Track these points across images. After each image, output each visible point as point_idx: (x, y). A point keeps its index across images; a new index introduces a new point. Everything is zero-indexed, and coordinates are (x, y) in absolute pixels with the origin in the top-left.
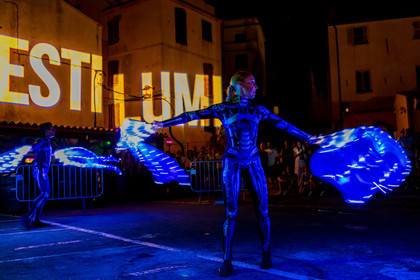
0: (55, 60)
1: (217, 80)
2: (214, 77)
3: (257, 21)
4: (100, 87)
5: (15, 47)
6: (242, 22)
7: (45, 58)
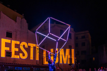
0: (26, 46)
1: (73, 50)
2: (72, 50)
3: (88, 32)
4: (38, 53)
5: (16, 43)
6: (83, 32)
7: (24, 46)
